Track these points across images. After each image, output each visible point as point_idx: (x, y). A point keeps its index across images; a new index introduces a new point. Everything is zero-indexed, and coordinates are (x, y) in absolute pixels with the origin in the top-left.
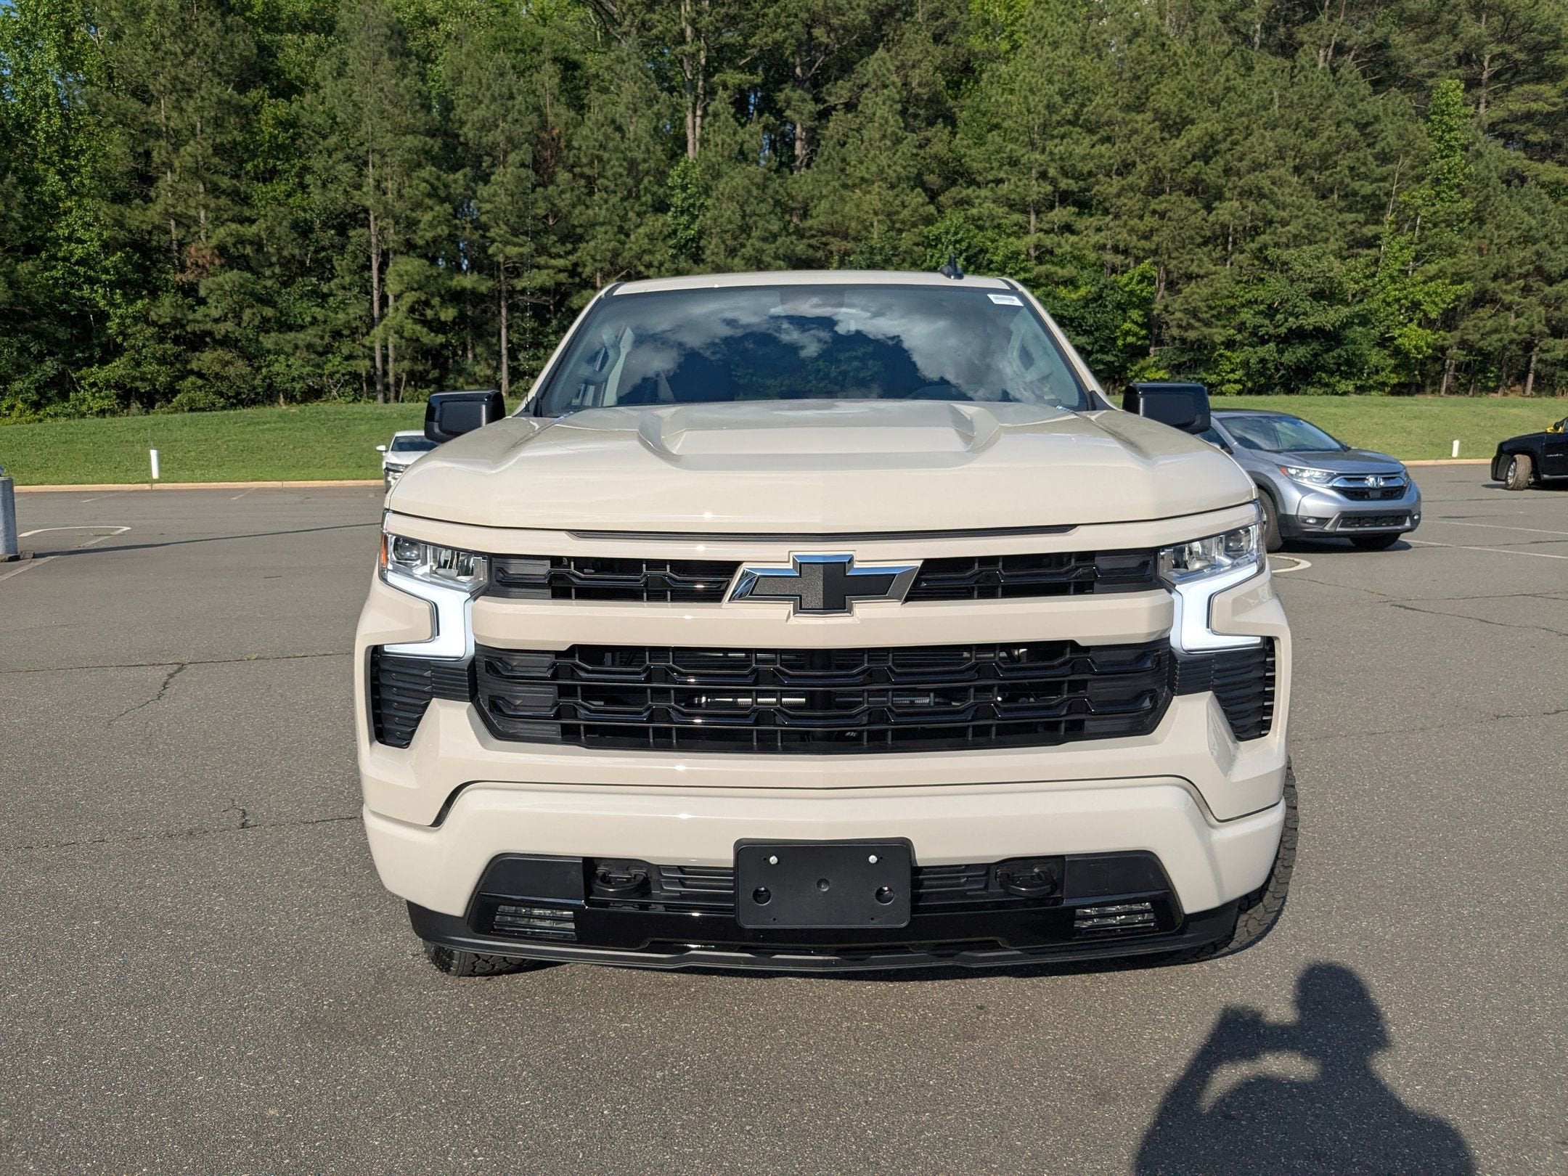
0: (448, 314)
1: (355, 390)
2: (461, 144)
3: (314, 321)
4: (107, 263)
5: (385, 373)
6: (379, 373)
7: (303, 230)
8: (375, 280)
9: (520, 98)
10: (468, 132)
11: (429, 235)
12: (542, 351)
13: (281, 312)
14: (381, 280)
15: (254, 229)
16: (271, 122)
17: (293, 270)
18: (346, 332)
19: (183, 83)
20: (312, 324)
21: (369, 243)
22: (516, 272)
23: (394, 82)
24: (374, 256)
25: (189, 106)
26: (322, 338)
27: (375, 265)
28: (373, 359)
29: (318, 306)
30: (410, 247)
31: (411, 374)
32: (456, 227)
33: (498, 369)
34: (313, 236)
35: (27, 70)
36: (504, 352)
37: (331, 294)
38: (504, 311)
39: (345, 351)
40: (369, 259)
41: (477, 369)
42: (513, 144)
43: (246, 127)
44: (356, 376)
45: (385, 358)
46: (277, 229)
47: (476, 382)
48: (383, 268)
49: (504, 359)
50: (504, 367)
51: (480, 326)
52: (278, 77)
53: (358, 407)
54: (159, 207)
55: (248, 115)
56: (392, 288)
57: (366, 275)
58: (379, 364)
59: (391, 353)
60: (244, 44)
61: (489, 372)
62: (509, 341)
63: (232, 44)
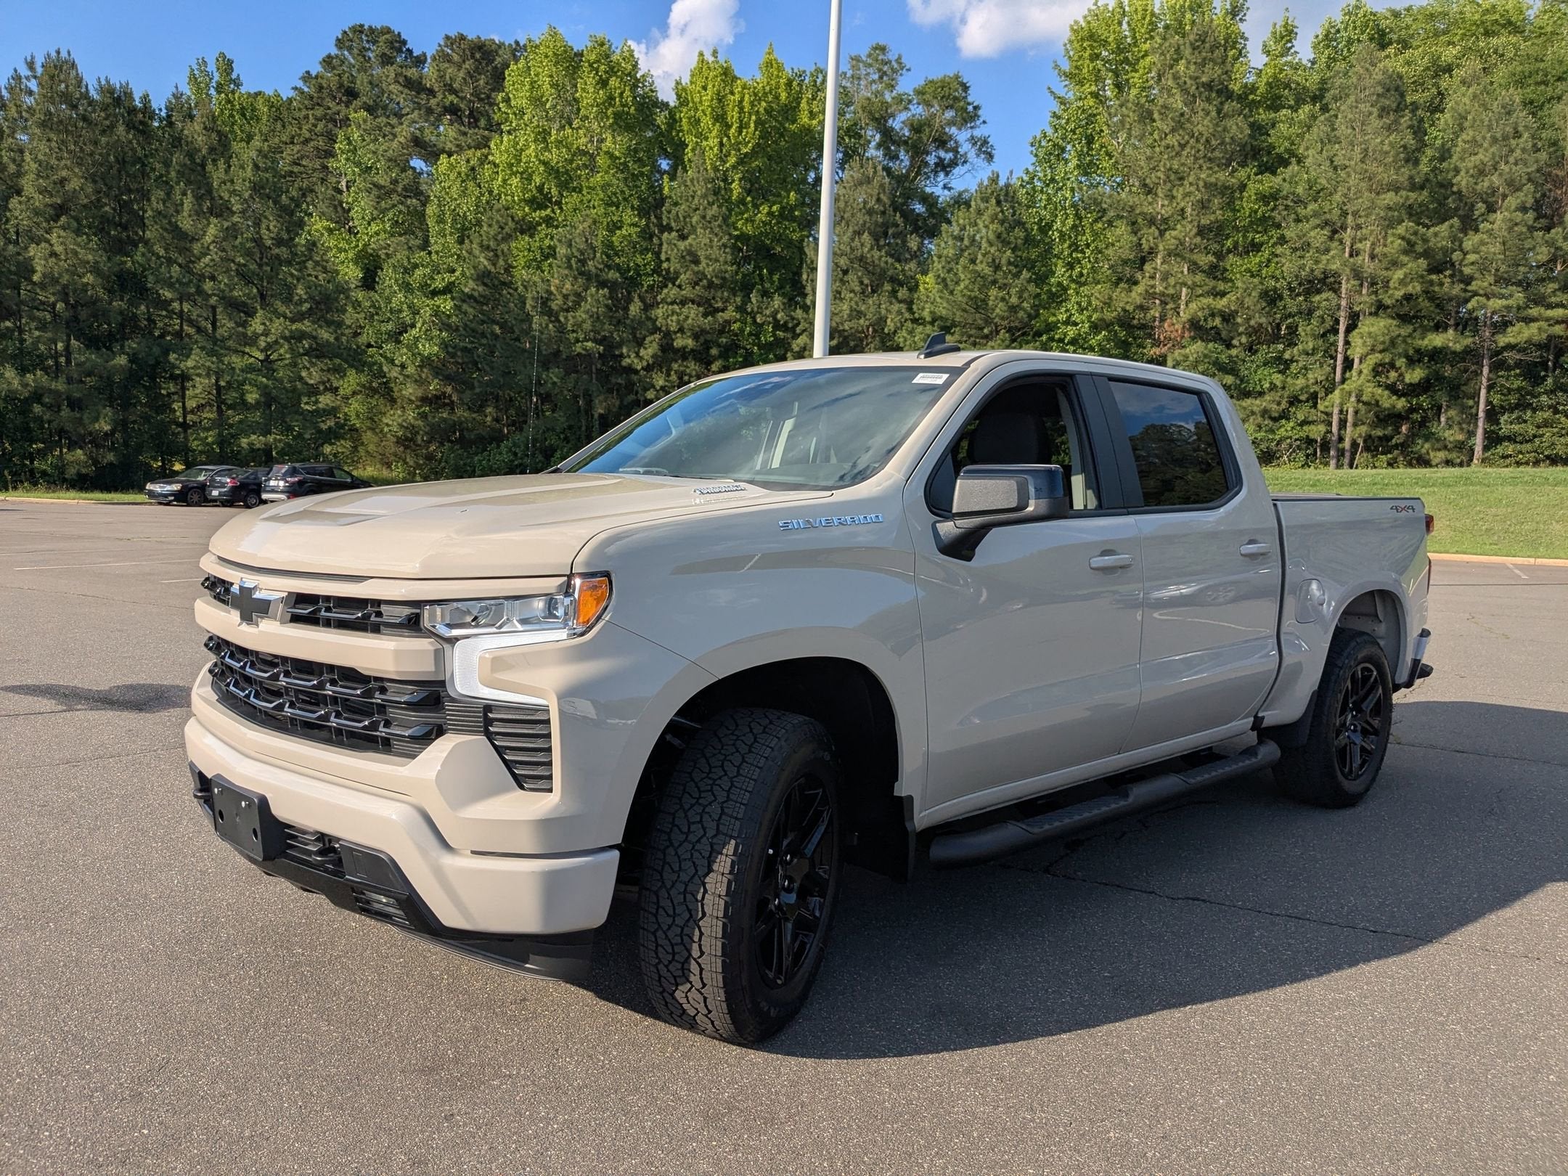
0: (1415, 375)
1: (1307, 456)
2: (1454, 193)
3: (1273, 387)
4: (1093, 342)
5: (1341, 439)
6: (1335, 438)
7: (1271, 298)
8: (1341, 344)
9: (1526, 135)
10: (1462, 181)
11: (1399, 294)
12: (1529, 413)
13: (1242, 381)
14: (1347, 343)
15: (1224, 301)
16: (1254, 197)
17: (1258, 338)
18: (1303, 398)
19: (1176, 172)
20: (1271, 390)
21: (1339, 306)
22: (1504, 325)
23: (1378, 140)
24: (1342, 320)
25: (1179, 193)
26: (1279, 404)
27: (1342, 328)
28: (1330, 424)
29: (1280, 372)
30: (1380, 308)
31: (1368, 438)
32: (1431, 283)
33: (1471, 434)
34: (1280, 304)
35: (1053, 180)
36: (1481, 414)
37: (1292, 361)
38: (1486, 370)
39: (1301, 417)
40: (1337, 321)
41: (1447, 434)
42: (1514, 186)
43: (1230, 205)
44: (1310, 441)
45: (1343, 424)
46: (1247, 300)
47: (1445, 447)
48: (1349, 329)
49: (1481, 423)
50: (1480, 432)
51: (1458, 387)
52: (1269, 153)
53: (1310, 473)
54: (1140, 289)
55: (1230, 195)
56: (1356, 352)
57: (1332, 338)
58: (1335, 429)
59: (1350, 418)
60: (1237, 128)
61: (1461, 437)
62: (1489, 403)
63: (1225, 130)
